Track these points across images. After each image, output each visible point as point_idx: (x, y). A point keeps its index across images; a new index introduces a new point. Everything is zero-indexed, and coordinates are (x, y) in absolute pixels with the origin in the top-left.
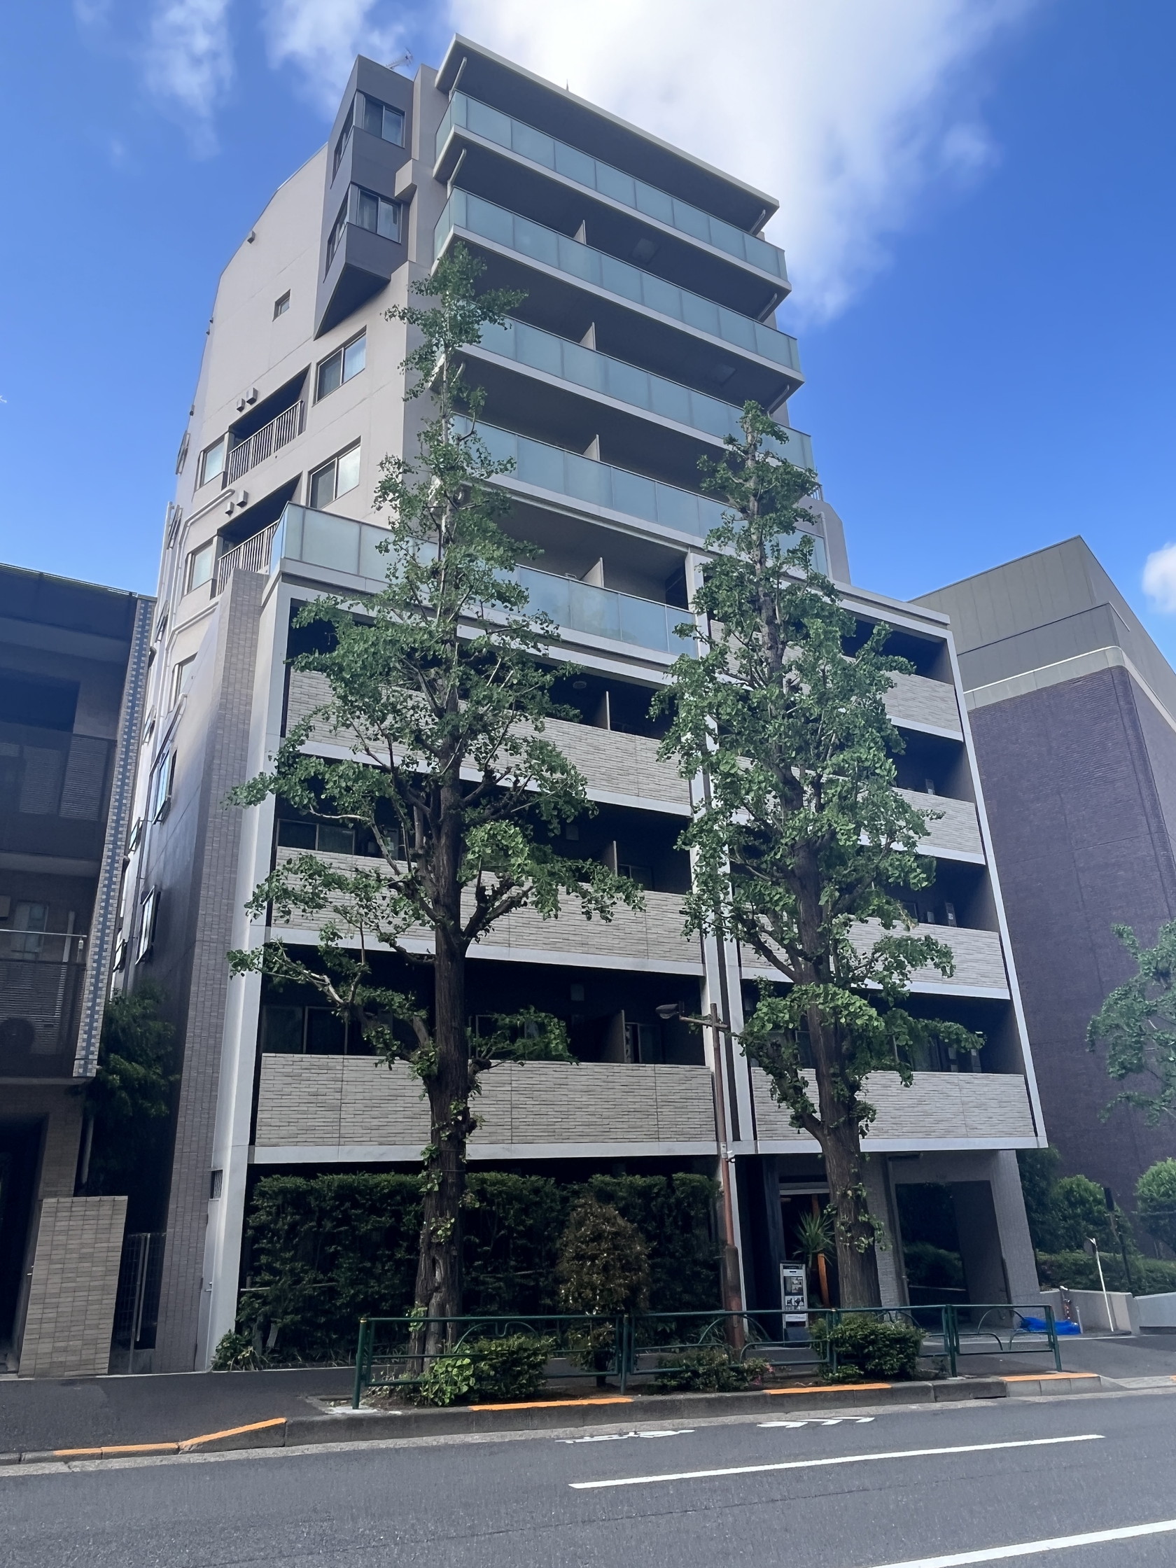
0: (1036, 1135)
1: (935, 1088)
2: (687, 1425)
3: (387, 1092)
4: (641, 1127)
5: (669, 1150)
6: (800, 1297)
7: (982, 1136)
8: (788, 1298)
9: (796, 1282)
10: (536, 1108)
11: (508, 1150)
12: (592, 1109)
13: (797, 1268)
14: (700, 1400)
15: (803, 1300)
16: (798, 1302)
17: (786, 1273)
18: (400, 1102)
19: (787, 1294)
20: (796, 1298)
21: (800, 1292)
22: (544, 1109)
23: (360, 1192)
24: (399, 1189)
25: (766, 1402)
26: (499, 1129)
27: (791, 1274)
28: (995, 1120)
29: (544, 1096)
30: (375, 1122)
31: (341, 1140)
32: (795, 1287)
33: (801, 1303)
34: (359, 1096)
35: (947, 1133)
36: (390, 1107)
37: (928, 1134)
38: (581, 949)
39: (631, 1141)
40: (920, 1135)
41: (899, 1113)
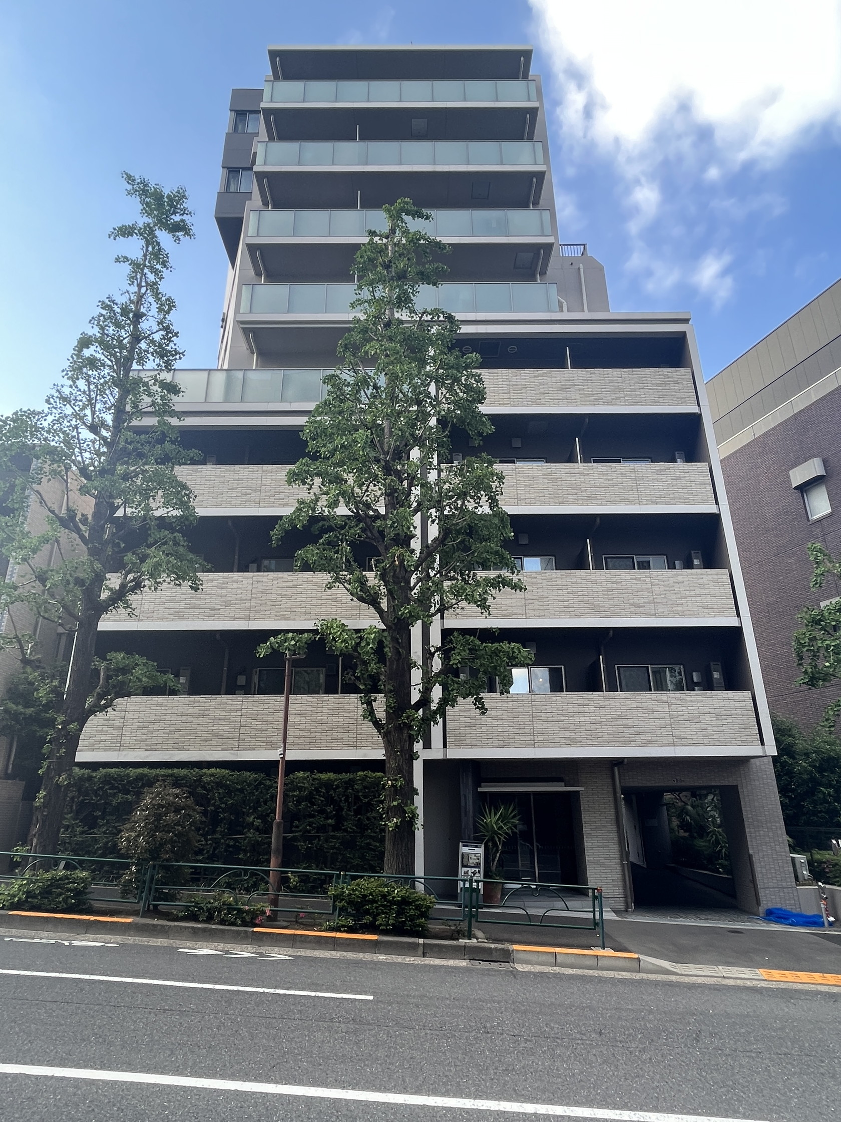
0: (763, 743)
1: (639, 705)
2: (114, 941)
3: (153, 718)
4: (342, 738)
5: (365, 755)
6: (477, 870)
7: (693, 745)
8: (465, 869)
9: (473, 857)
10: (259, 727)
11: (234, 754)
12: (302, 726)
13: (476, 847)
14: (186, 928)
15: (479, 872)
16: (474, 873)
17: (464, 850)
18: (162, 724)
19: (464, 866)
20: (473, 870)
21: (477, 865)
22: (265, 727)
23: (115, 779)
24: (140, 777)
25: (216, 933)
26: (230, 741)
27: (470, 851)
28: (710, 731)
29: (266, 718)
30: (144, 737)
31: (120, 747)
32: (472, 861)
33: (477, 875)
34: (135, 721)
35: (649, 743)
36: (156, 727)
37: (626, 743)
38: (303, 617)
39: (332, 748)
40: (617, 744)
41: (594, 726)
